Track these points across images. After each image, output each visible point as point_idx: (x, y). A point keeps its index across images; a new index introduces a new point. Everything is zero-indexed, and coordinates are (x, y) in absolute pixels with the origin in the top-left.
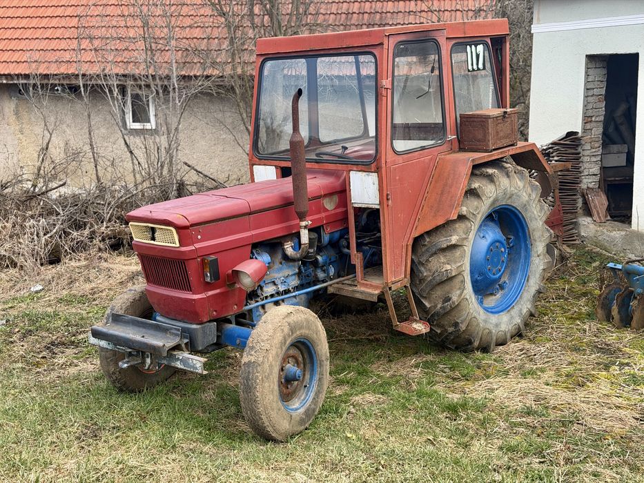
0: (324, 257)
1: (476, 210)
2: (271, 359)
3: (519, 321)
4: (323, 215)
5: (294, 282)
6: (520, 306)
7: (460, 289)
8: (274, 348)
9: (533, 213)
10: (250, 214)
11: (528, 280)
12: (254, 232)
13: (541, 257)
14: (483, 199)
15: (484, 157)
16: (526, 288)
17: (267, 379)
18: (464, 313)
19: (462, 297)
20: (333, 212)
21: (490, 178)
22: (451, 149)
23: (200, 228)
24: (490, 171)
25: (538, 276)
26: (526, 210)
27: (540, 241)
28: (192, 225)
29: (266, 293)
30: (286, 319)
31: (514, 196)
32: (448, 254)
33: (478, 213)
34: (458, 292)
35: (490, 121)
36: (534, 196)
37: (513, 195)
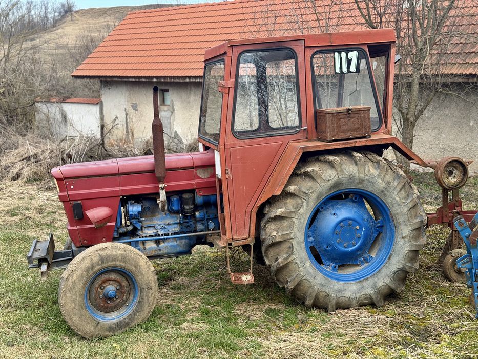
0: (202, 214)
1: (309, 190)
2: (75, 278)
3: (372, 292)
4: (197, 181)
5: (176, 229)
6: (376, 279)
7: (287, 253)
8: (79, 271)
9: (395, 199)
10: (120, 174)
11: (389, 258)
12: (122, 188)
13: (407, 240)
14: (319, 181)
15: (319, 146)
16: (387, 265)
17: (70, 291)
18: (294, 275)
19: (289, 260)
20: (206, 180)
21: (331, 164)
22: (307, 138)
23: (74, 181)
24: (331, 158)
25: (401, 255)
26: (385, 195)
27: (406, 225)
28: (65, 178)
29: (145, 234)
30: (99, 252)
31: (366, 182)
32: (278, 223)
33: (312, 193)
34: (285, 256)
35: (327, 116)
36: (396, 184)
37: (364, 181)
